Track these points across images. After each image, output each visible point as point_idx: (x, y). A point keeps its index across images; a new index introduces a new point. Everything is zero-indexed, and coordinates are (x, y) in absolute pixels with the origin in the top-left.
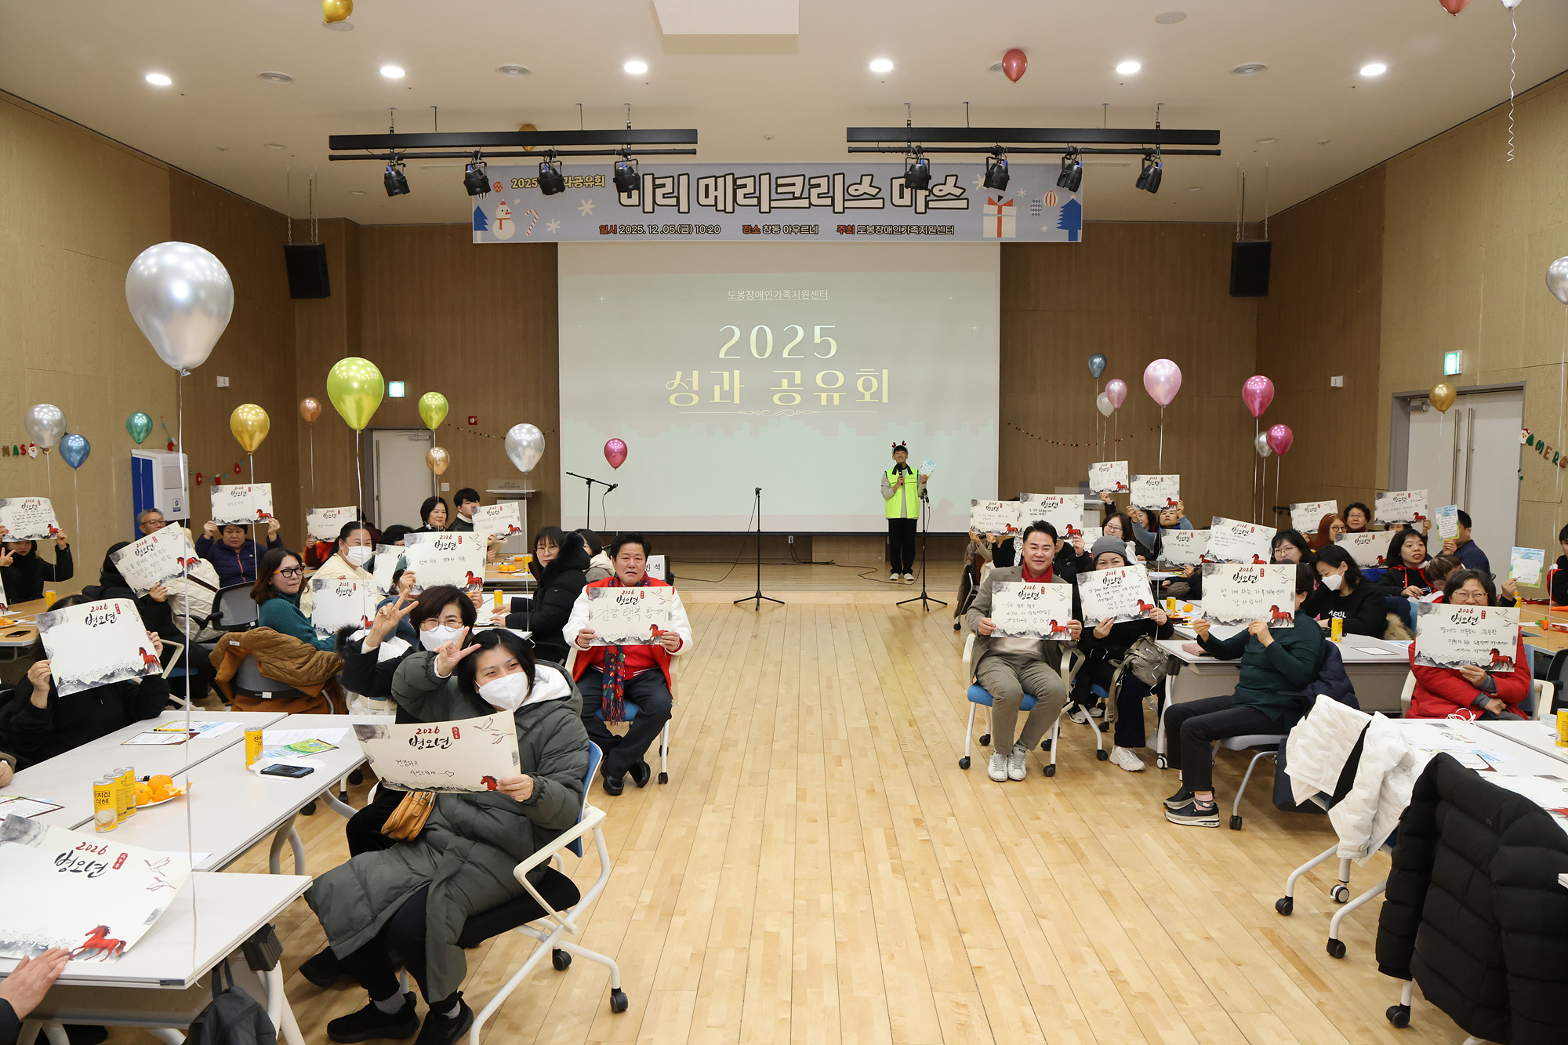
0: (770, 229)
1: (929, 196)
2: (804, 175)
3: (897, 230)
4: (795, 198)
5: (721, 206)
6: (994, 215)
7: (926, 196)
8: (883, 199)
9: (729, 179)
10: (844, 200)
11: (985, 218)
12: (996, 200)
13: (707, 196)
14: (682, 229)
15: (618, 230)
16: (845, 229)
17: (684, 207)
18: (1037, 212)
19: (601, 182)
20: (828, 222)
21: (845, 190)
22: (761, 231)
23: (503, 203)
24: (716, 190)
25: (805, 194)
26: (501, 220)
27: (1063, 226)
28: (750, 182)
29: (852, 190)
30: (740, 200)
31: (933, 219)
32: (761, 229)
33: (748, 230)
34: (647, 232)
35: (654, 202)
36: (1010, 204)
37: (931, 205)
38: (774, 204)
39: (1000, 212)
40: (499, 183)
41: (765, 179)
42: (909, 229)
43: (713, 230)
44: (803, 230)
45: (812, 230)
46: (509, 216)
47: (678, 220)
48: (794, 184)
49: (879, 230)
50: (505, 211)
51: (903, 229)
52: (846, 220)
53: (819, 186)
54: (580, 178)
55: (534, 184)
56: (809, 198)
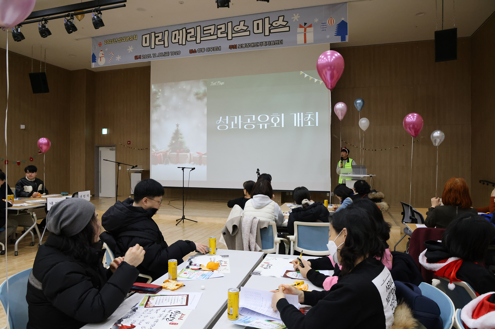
0: (201, 50)
1: (271, 27)
2: (215, 25)
3: (256, 45)
4: (211, 35)
5: (180, 43)
6: (302, 33)
7: (269, 27)
8: (250, 31)
9: (184, 30)
10: (232, 34)
11: (298, 35)
12: (303, 25)
13: (175, 39)
14: (166, 54)
15: (142, 57)
16: (233, 47)
17: (166, 45)
18: (324, 29)
19: (135, 38)
20: (225, 44)
21: (233, 29)
22: (197, 51)
23: (101, 51)
24: (179, 36)
25: (215, 33)
26: (101, 57)
27: (338, 34)
28: (192, 30)
29: (235, 29)
30: (189, 39)
31: (273, 38)
32: (197, 50)
33: (192, 52)
34: (152, 57)
35: (155, 44)
36: (310, 26)
37: (272, 31)
38: (202, 39)
39: (305, 31)
40: (101, 43)
41: (198, 28)
42: (261, 44)
43: (178, 53)
44: (214, 49)
45: (218, 49)
46: (103, 56)
47: (164, 50)
48: (210, 29)
49: (248, 46)
50: (102, 54)
51: (259, 44)
52: (232, 43)
53: (221, 28)
54: (128, 37)
55: (112, 42)
56: (217, 34)
